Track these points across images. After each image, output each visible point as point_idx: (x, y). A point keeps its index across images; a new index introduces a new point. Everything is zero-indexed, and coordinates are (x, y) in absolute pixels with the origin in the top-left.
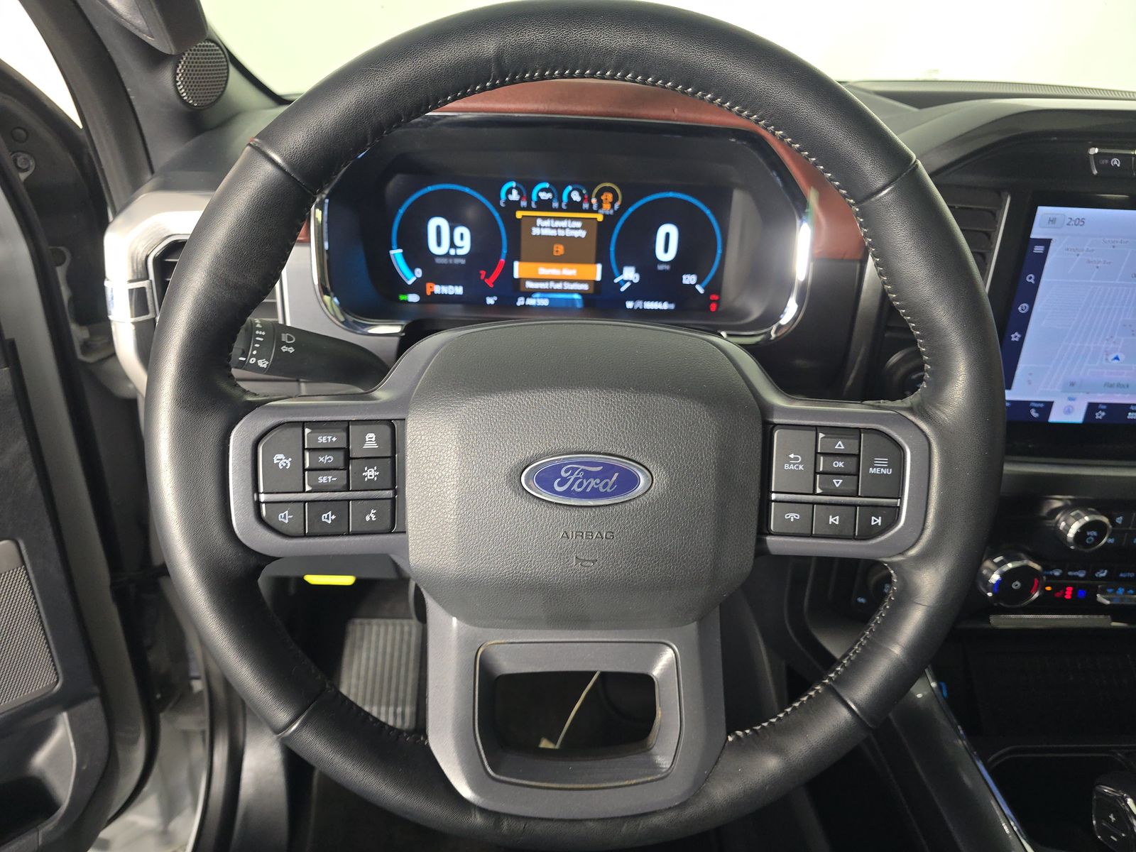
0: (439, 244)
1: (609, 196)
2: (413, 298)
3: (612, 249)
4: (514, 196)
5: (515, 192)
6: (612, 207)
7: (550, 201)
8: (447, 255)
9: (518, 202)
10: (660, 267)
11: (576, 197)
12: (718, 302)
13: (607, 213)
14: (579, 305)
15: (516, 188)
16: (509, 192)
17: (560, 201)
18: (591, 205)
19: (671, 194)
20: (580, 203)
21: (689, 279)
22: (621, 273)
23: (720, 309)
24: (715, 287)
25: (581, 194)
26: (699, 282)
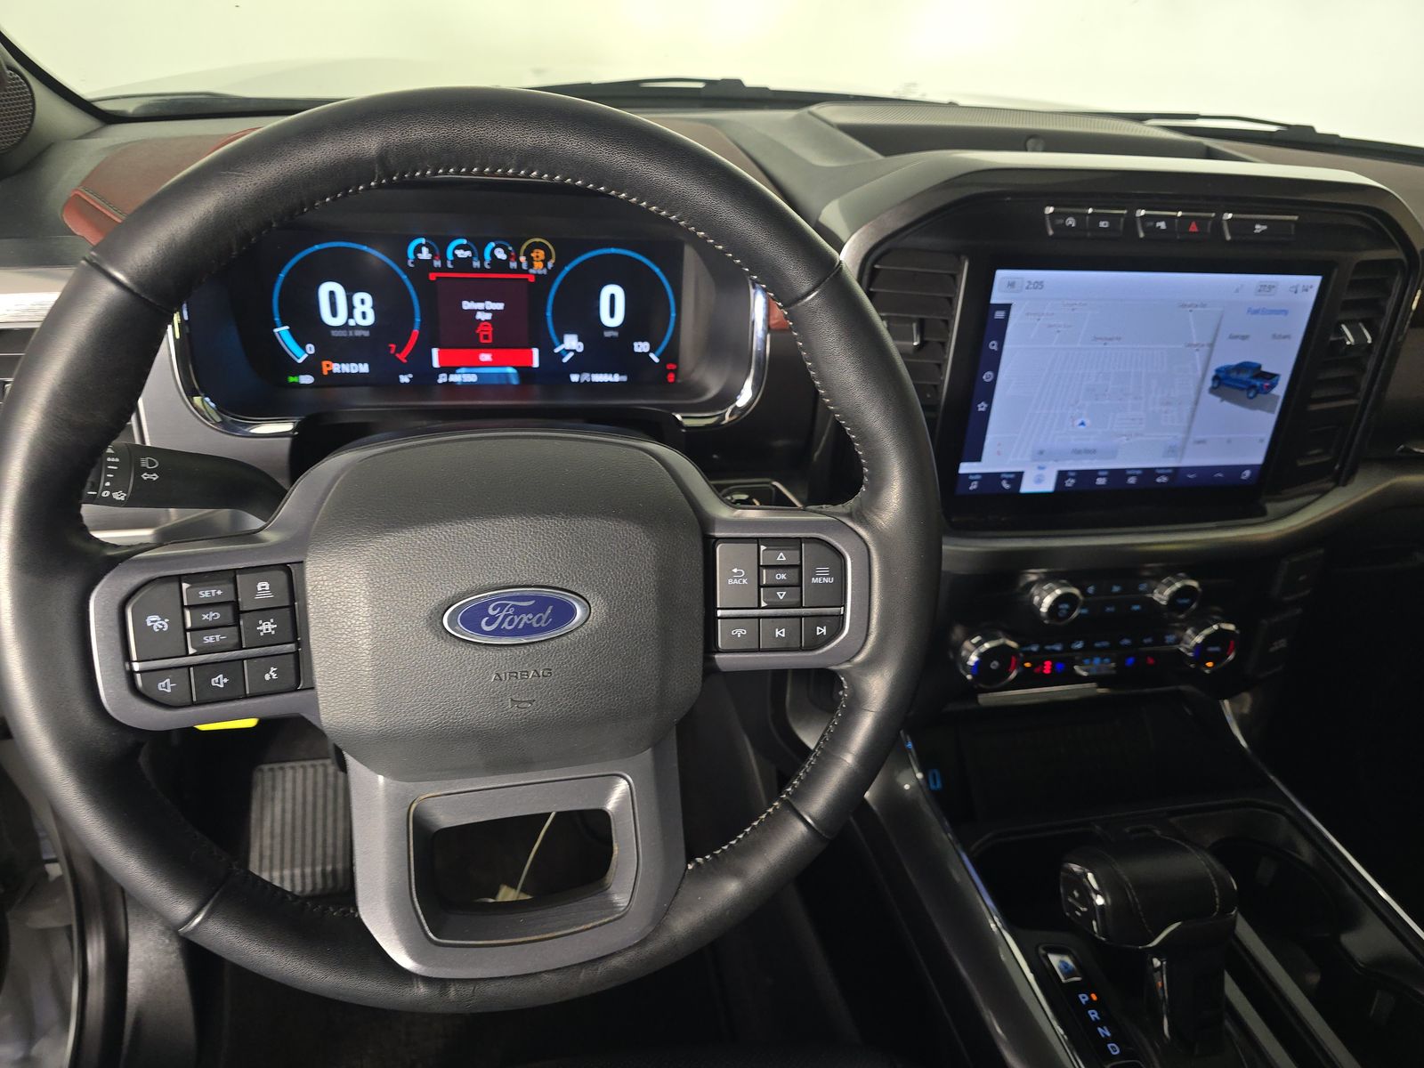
0: (334, 313)
1: (541, 254)
2: (307, 379)
3: (549, 314)
4: (425, 254)
5: (425, 250)
6: (545, 266)
7: (469, 260)
8: (346, 326)
9: (430, 262)
10: (607, 334)
11: (501, 254)
12: (676, 372)
13: (540, 272)
14: (515, 381)
15: (427, 245)
16: (418, 250)
17: (482, 259)
18: (519, 264)
19: (613, 250)
20: (507, 262)
21: (641, 347)
22: (562, 342)
23: (679, 381)
24: (671, 355)
25: (506, 252)
26: (652, 350)
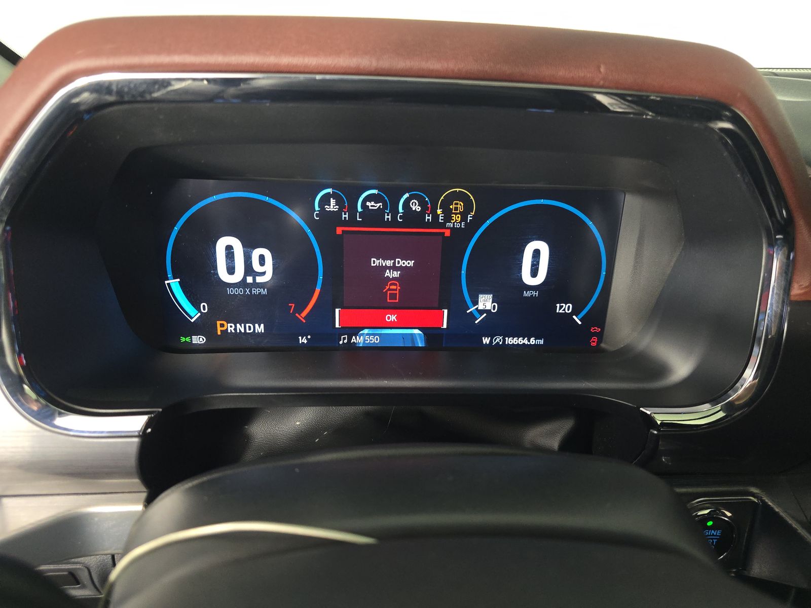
0: (231, 270)
1: (461, 206)
2: (198, 340)
3: (463, 272)
4: (333, 206)
5: (333, 201)
6: (464, 218)
7: (380, 212)
8: (243, 284)
9: (338, 214)
10: (527, 294)
11: (416, 207)
12: (600, 336)
13: (457, 226)
14: (420, 344)
15: (334, 195)
16: (325, 200)
17: (395, 211)
18: (435, 216)
19: (542, 201)
20: (422, 214)
21: (565, 308)
22: (475, 303)
23: (603, 345)
24: (599, 316)
25: (422, 203)
26: (576, 312)
